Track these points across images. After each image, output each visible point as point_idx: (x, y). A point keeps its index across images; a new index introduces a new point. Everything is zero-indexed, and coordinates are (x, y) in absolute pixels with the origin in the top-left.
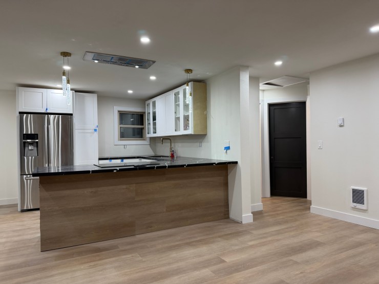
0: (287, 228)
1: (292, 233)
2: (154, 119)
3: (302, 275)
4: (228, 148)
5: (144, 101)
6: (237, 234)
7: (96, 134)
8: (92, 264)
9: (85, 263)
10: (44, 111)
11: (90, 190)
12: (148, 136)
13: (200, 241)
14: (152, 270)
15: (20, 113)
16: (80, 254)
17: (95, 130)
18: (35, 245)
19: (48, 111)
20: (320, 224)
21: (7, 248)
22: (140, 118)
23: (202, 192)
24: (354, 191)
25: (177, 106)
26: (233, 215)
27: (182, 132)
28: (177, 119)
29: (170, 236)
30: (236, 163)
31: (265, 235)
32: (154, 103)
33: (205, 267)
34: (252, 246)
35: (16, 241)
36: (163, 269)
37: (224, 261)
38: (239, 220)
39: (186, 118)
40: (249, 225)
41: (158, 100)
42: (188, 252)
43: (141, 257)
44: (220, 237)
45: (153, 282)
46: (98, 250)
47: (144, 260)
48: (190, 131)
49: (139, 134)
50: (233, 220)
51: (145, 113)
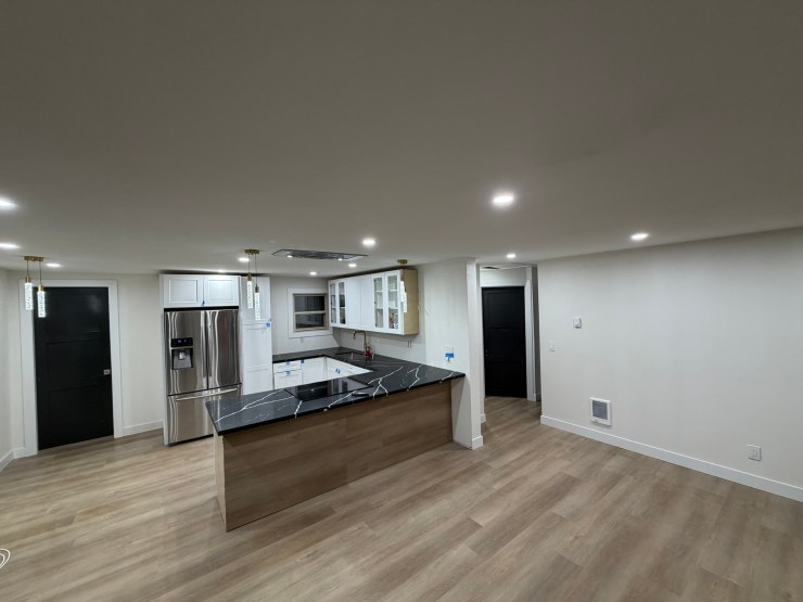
0: (527, 454)
1: (535, 464)
2: (342, 304)
3: (577, 542)
4: (451, 355)
5: (326, 280)
6: (473, 471)
7: (269, 330)
8: (310, 550)
9: (299, 551)
10: (199, 305)
11: (291, 435)
12: (332, 325)
13: (434, 488)
14: (396, 554)
15: (166, 310)
16: (285, 530)
17: (268, 325)
18: (213, 517)
19: (205, 305)
20: (560, 445)
21: (172, 529)
22: (320, 302)
23: (423, 415)
24: (595, 403)
25: (378, 295)
26: (458, 436)
27: (386, 329)
28: (379, 312)
29: (394, 481)
30: (463, 375)
31: (507, 470)
32: (342, 285)
33: (460, 540)
34: (500, 493)
35: (181, 512)
36: (408, 551)
37: (477, 526)
38: (468, 445)
39: (393, 313)
40: (480, 450)
41: (348, 282)
42: (428, 512)
43: (372, 528)
44: (455, 478)
45: (404, 581)
46: (309, 520)
47: (378, 534)
48: (400, 330)
49: (320, 322)
50: (458, 444)
51: (326, 294)
